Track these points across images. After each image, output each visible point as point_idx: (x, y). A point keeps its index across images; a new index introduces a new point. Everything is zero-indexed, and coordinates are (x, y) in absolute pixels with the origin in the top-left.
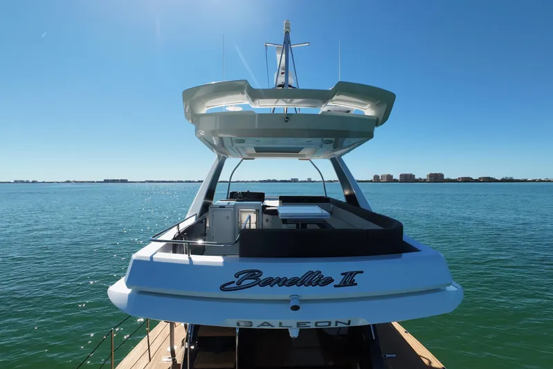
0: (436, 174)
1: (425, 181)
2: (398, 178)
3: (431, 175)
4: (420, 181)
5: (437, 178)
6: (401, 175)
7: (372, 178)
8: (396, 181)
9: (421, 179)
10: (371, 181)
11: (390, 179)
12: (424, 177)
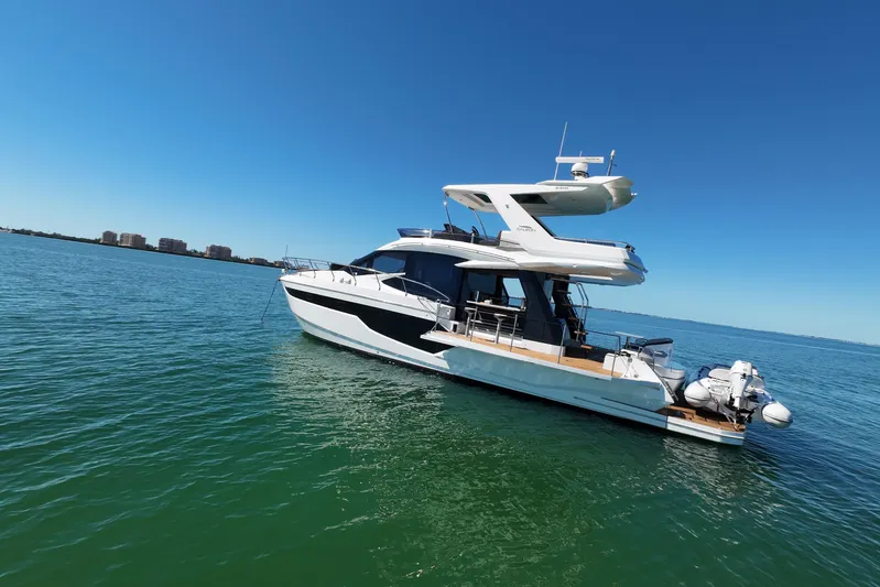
0: (220, 248)
1: (202, 255)
2: (156, 244)
3: (213, 248)
4: (193, 254)
5: (220, 254)
6: (162, 241)
7: (99, 236)
8: (149, 248)
9: (196, 252)
10: (96, 242)
11: (138, 243)
12: (202, 249)
